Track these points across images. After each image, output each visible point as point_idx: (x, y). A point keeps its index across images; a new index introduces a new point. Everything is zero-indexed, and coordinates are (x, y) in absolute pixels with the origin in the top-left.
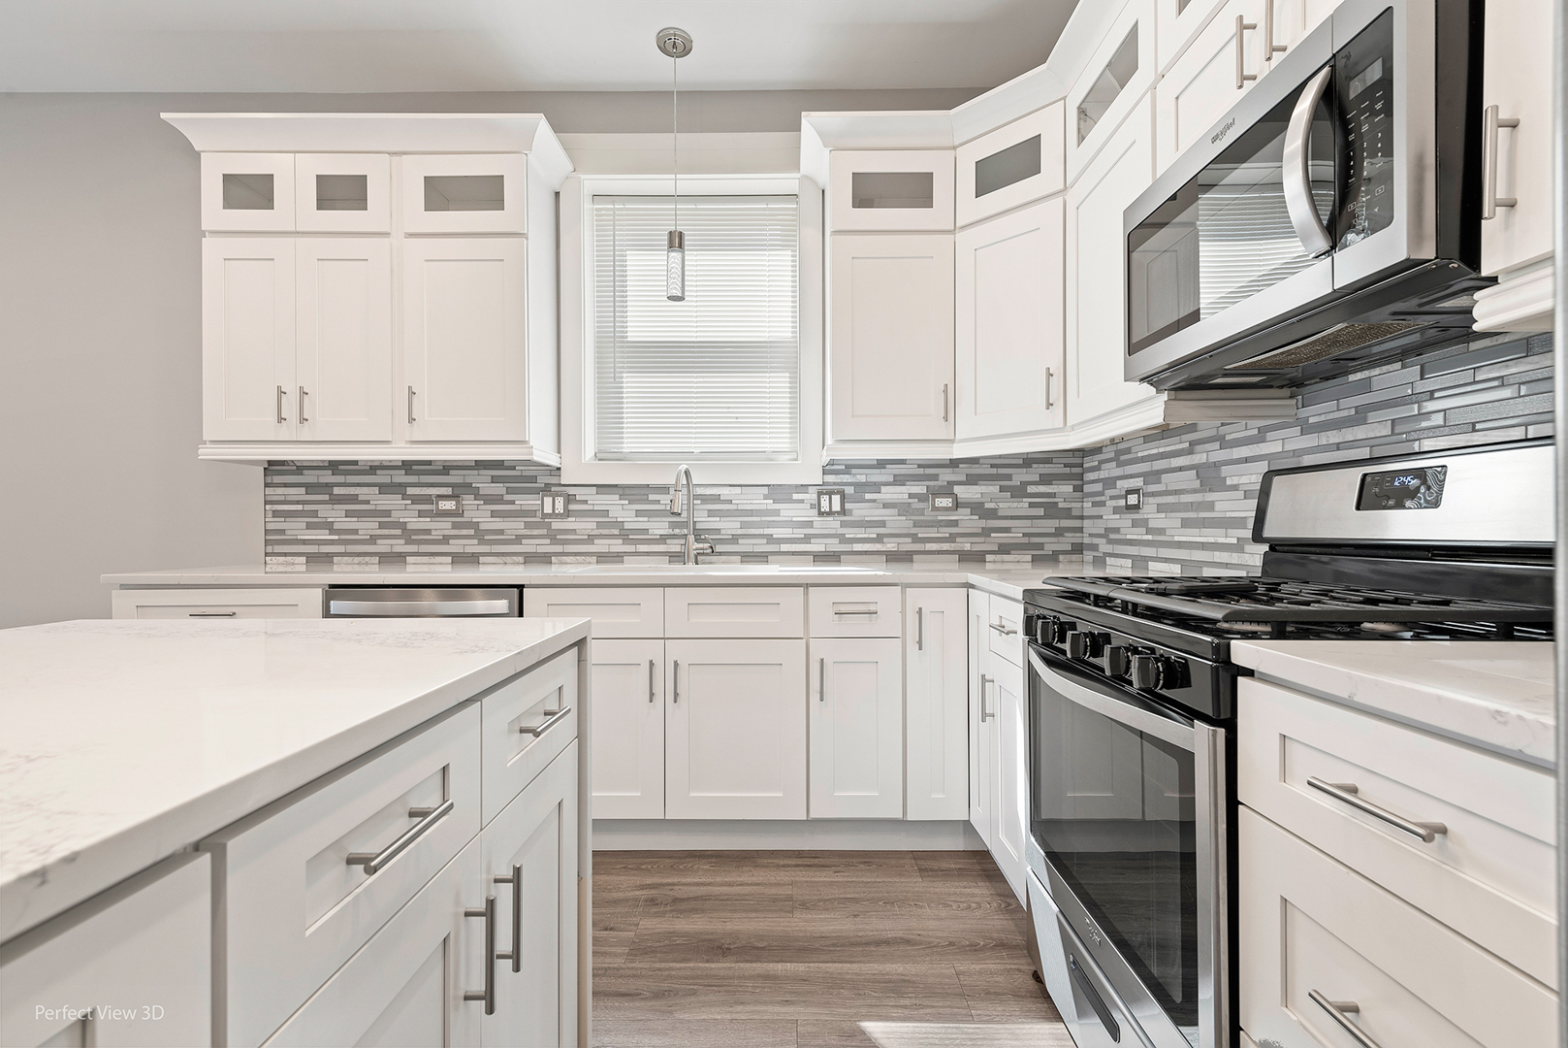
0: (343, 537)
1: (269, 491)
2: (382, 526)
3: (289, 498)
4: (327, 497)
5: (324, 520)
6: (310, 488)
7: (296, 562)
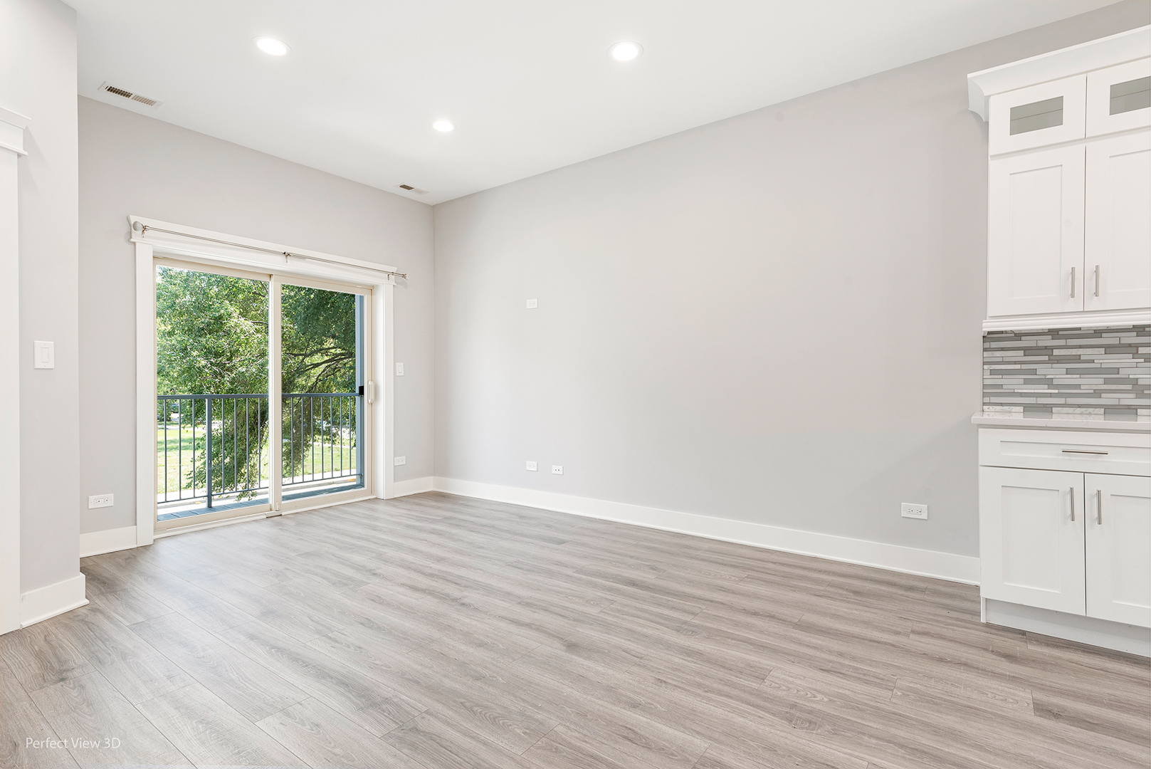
0: (1061, 391)
1: (986, 354)
2: (1106, 382)
3: (1005, 360)
4: (1046, 358)
5: (1043, 377)
6: (1027, 351)
7: (1013, 410)
